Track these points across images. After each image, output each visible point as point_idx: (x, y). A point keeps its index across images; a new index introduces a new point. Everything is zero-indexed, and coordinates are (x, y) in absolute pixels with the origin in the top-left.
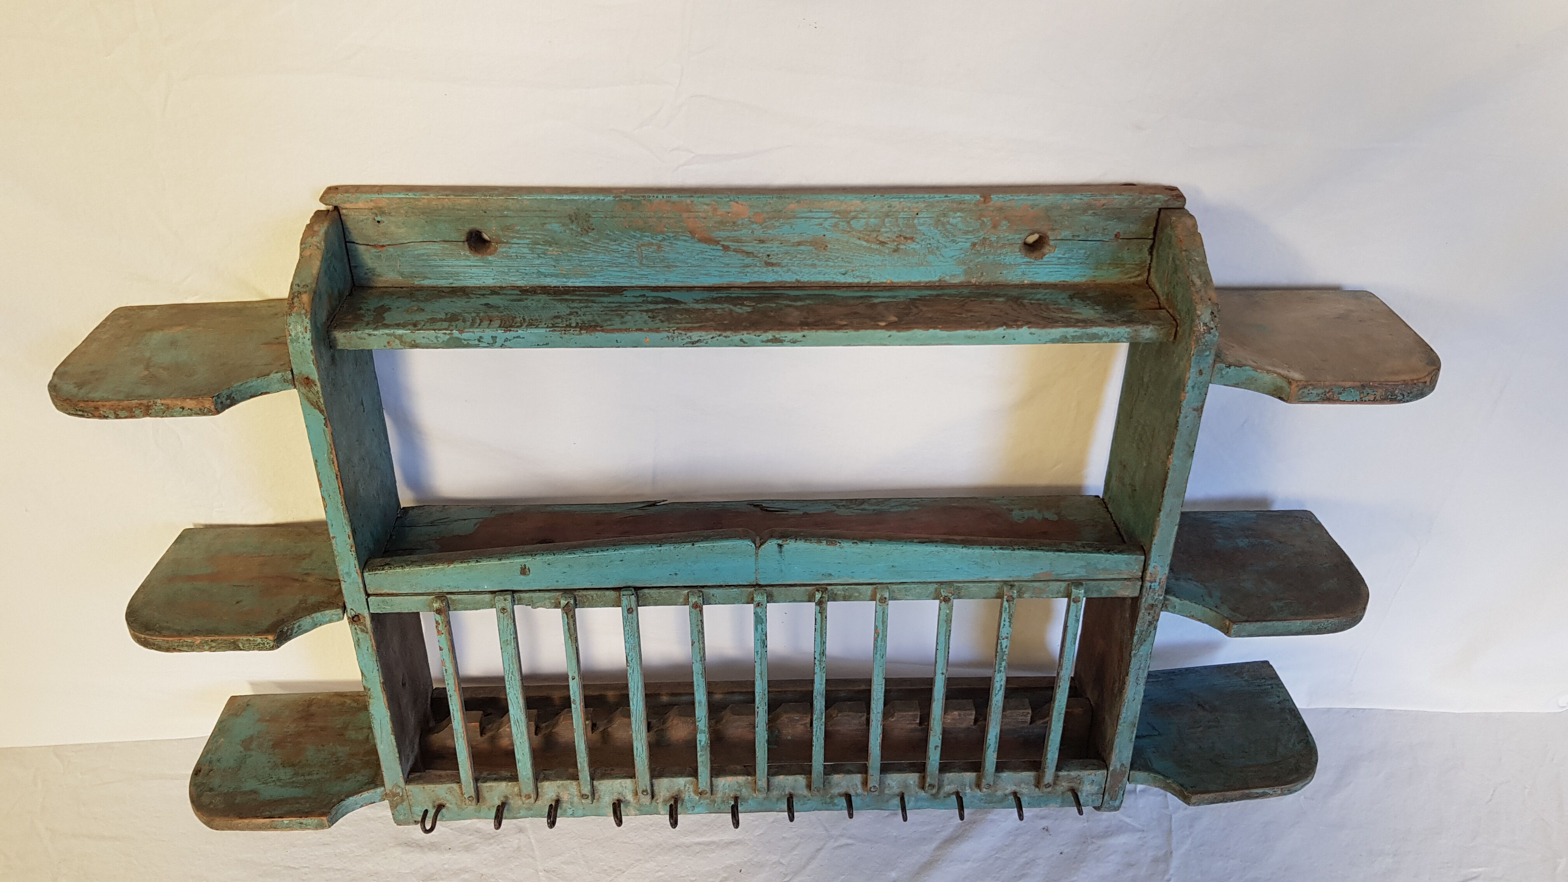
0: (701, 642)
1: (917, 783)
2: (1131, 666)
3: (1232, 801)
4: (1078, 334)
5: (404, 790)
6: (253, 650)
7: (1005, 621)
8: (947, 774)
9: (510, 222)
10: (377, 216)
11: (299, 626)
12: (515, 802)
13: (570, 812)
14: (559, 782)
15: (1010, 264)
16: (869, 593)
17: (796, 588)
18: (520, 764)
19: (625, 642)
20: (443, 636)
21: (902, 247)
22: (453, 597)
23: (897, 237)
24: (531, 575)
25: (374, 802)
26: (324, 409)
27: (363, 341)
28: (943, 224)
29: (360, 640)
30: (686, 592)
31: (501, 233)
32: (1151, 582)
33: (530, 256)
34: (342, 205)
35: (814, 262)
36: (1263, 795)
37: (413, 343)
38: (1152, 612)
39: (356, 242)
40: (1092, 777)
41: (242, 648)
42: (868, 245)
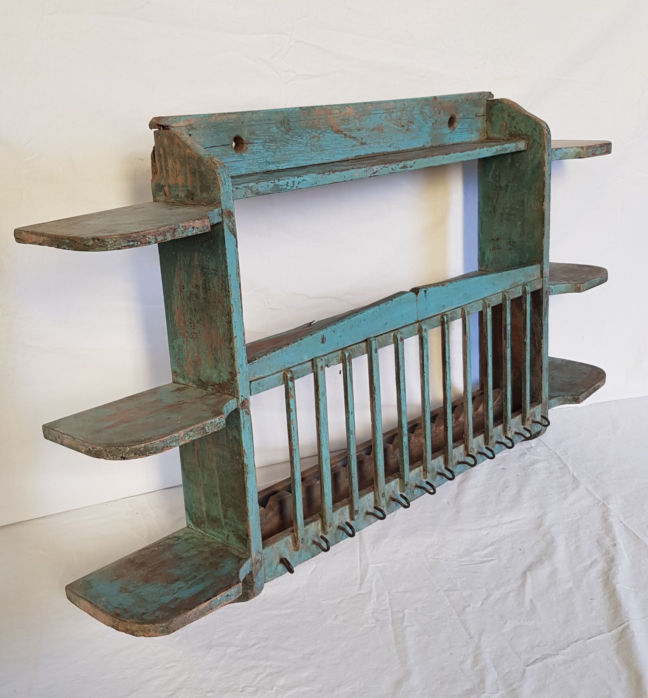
1: (483, 441)
4: (501, 148)
5: (262, 553)
7: (508, 313)
9: (254, 128)
10: (189, 131)
14: (339, 510)
15: (446, 134)
16: (459, 313)
17: (433, 318)
21: (409, 128)
22: (293, 369)
23: (407, 122)
24: (326, 343)
26: (236, 233)
28: (422, 113)
30: (392, 334)
31: (249, 136)
32: (546, 278)
33: (262, 151)
34: (172, 125)
35: (379, 140)
37: (257, 191)
38: (546, 295)
40: (538, 409)
42: (398, 128)
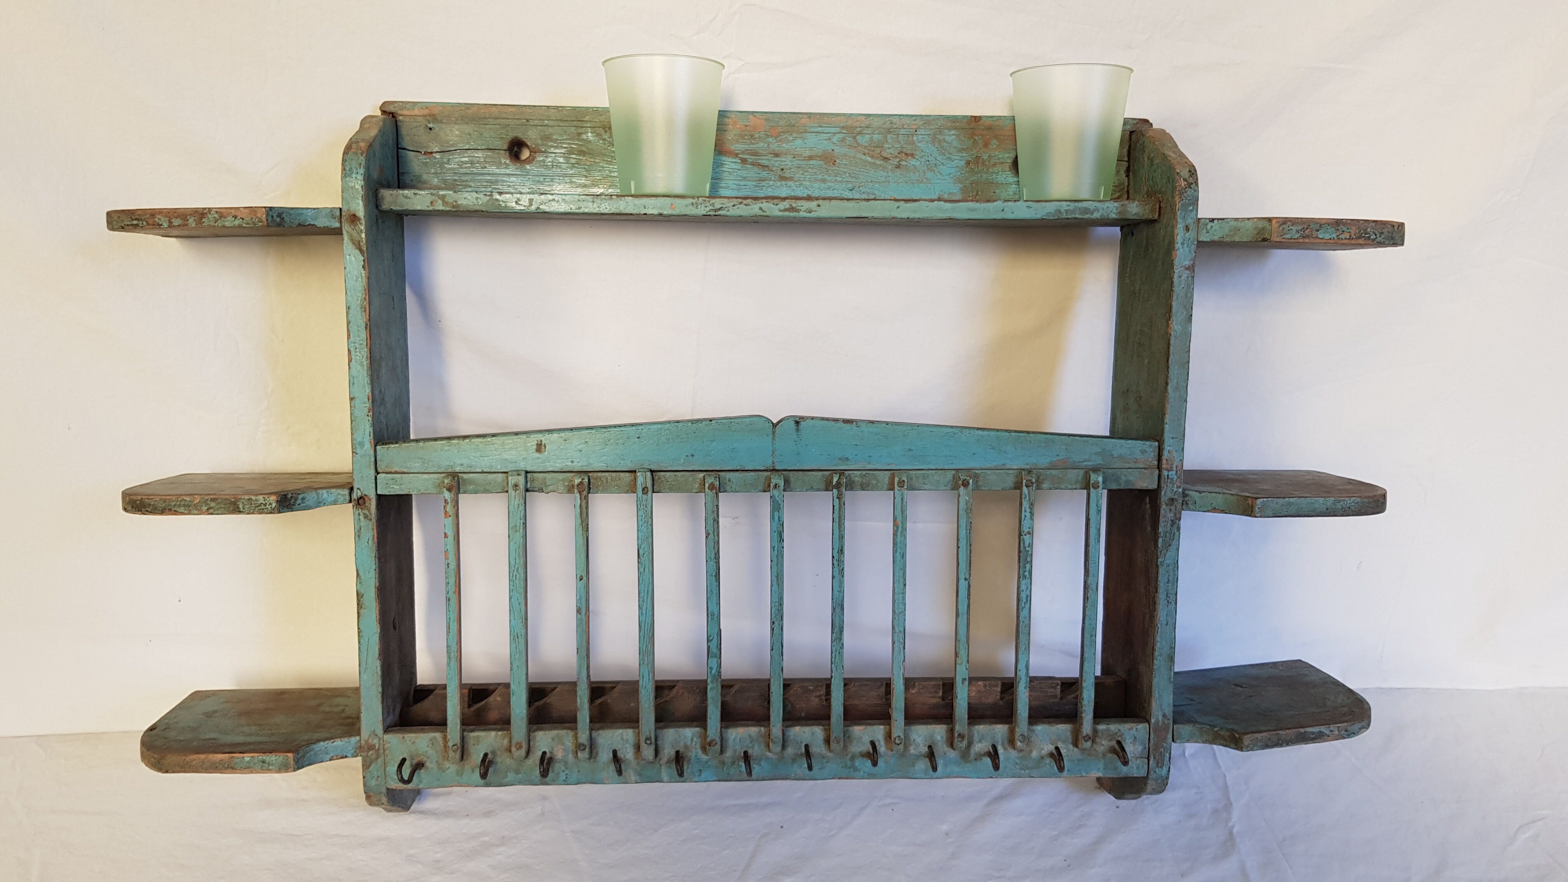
0: (716, 534)
1: (945, 738)
2: (1160, 579)
3: (1287, 745)
4: (1071, 208)
5: (382, 741)
6: (253, 513)
7: (1025, 511)
8: (977, 727)
9: (551, 130)
10: (429, 123)
11: (303, 499)
12: (504, 761)
13: (563, 776)
14: (554, 733)
15: (1002, 184)
16: (886, 480)
17: (813, 473)
18: (514, 697)
19: (638, 531)
20: (450, 519)
21: (904, 163)
22: (465, 476)
23: (899, 153)
24: (546, 453)
25: (346, 757)
26: (365, 249)
27: (409, 200)
28: (940, 142)
29: (362, 529)
30: (701, 475)
31: (540, 142)
32: (1168, 471)
33: (564, 166)
34: (400, 112)
35: (824, 177)
36: (1318, 738)
37: (454, 204)
38: (1173, 508)
39: (408, 148)
40: (1134, 732)
41: (242, 510)
42: (873, 161)
